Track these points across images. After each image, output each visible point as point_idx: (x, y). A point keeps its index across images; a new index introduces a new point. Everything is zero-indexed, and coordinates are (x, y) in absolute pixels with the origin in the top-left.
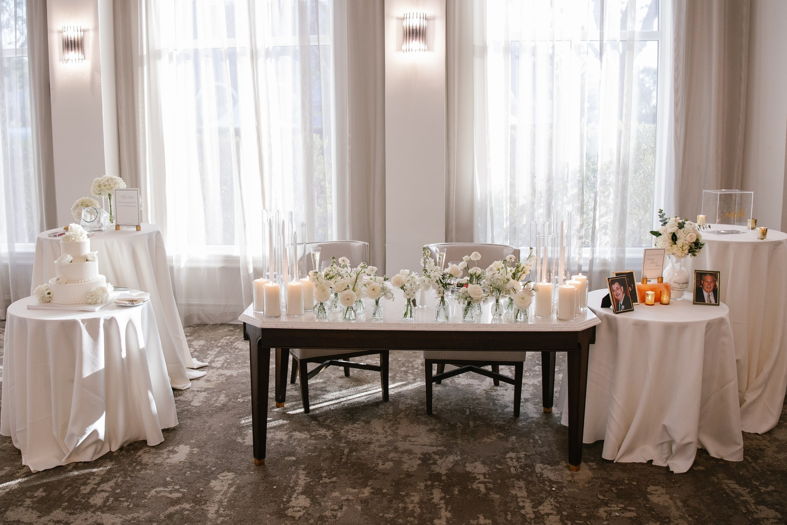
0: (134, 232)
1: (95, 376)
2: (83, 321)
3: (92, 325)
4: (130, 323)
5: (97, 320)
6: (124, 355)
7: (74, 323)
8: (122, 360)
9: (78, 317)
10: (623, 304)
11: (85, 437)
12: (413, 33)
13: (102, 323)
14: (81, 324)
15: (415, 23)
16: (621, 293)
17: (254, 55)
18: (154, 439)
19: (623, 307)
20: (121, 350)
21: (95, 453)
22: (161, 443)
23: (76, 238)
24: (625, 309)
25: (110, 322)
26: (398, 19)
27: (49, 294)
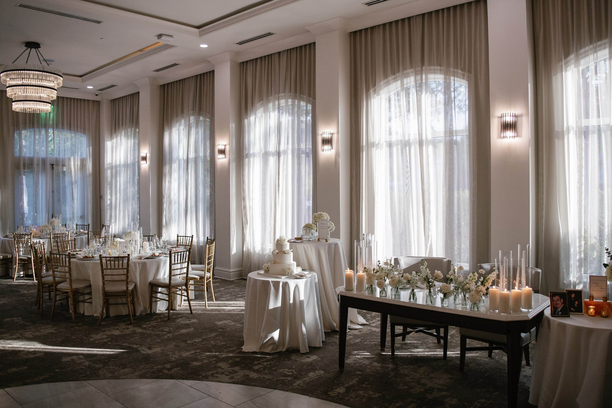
0: (324, 242)
1: (275, 309)
2: (272, 282)
3: (276, 284)
4: (297, 287)
5: (279, 282)
6: (291, 302)
7: (268, 282)
8: (290, 304)
9: (270, 280)
10: (560, 311)
11: (268, 339)
12: (508, 126)
13: (281, 284)
14: (271, 283)
15: (509, 119)
16: (560, 304)
17: (421, 143)
18: (303, 349)
19: (560, 313)
20: (290, 299)
21: (272, 349)
22: (306, 353)
23: (281, 241)
24: (561, 315)
25: (285, 284)
26: (498, 117)
27: (268, 268)
